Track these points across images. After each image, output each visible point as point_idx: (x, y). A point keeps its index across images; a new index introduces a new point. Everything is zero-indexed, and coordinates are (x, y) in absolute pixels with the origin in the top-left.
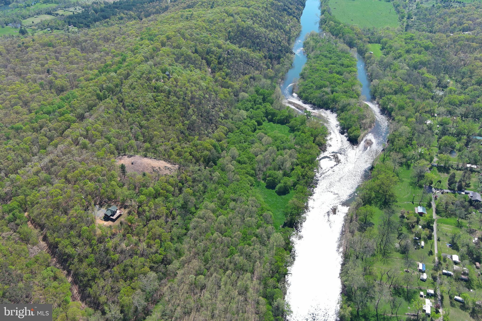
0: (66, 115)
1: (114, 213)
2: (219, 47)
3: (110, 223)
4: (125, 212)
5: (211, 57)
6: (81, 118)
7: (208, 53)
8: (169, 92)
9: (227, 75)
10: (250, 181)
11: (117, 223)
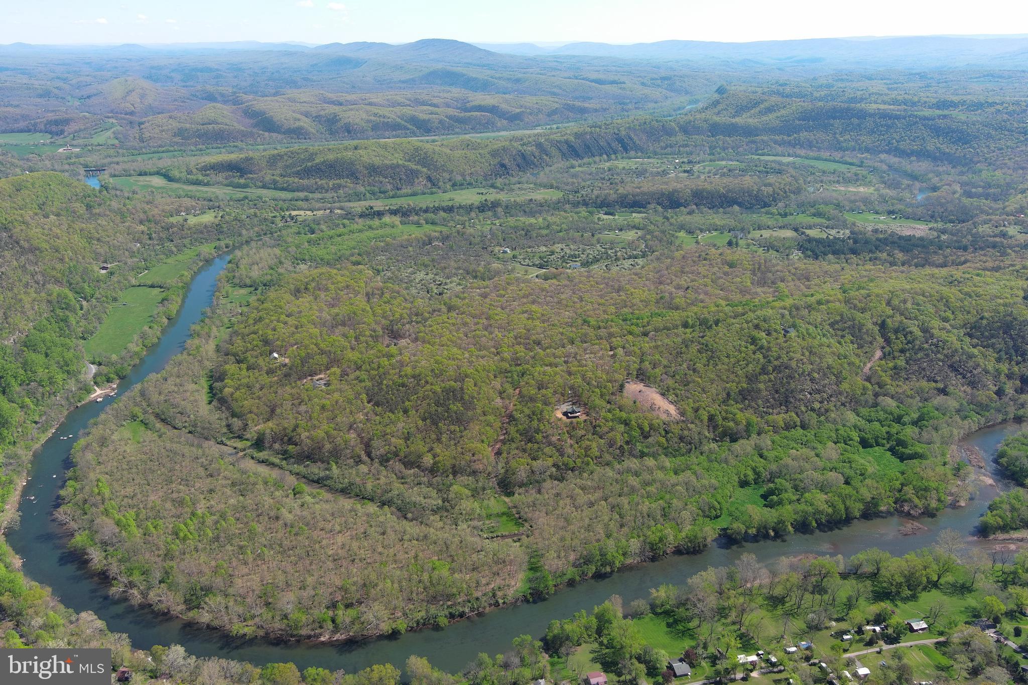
0: (633, 327)
1: (573, 412)
2: (925, 330)
3: (564, 418)
4: (584, 417)
5: (897, 338)
6: (645, 334)
7: (896, 331)
8: (762, 348)
9: (895, 368)
10: (745, 476)
11: (569, 420)
